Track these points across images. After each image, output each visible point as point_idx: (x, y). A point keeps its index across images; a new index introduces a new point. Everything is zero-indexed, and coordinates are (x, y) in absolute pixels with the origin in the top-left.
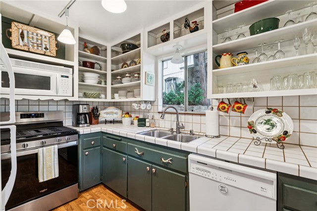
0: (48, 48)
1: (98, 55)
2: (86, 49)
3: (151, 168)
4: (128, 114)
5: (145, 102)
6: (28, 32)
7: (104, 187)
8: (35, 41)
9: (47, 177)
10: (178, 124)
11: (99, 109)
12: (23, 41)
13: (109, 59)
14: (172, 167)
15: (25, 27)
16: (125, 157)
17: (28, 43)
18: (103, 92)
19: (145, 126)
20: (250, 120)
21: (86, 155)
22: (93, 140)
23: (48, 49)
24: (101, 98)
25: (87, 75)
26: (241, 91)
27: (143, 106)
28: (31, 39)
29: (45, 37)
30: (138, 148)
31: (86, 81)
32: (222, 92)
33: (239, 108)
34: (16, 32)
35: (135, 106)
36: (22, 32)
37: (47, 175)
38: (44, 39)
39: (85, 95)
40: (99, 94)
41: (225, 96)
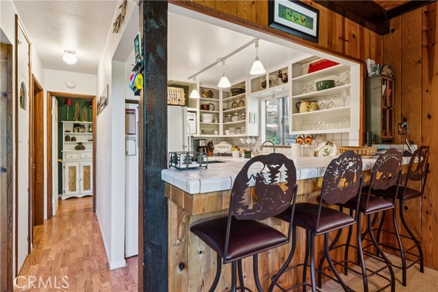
1: (211, 97)
2: (204, 95)
4: (237, 147)
5: (251, 137)
6: (169, 91)
11: (213, 144)
13: (221, 100)
17: (170, 98)
18: (216, 129)
19: (250, 157)
20: (315, 150)
23: (180, 101)
24: (215, 134)
25: (204, 116)
27: (248, 141)
28: (171, 95)
31: (204, 121)
33: (309, 141)
38: (178, 94)
40: (213, 131)
41: (302, 133)
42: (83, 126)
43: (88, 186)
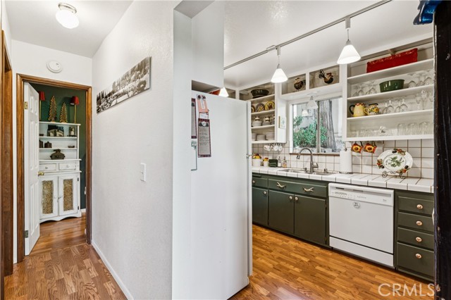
3: (294, 197)
4: (258, 155)
5: (277, 144)
10: (312, 164)
14: (313, 194)
16: (266, 191)
19: (277, 166)
20: (379, 158)
26: (372, 135)
27: (276, 148)
30: (280, 183)
32: (355, 136)
33: (370, 149)
35: (268, 148)
41: (358, 139)
42: (61, 129)
43: (69, 205)
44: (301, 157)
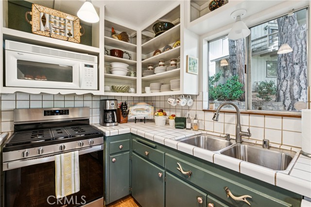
0: (72, 33)
2: (114, 35)
3: (206, 201)
4: (161, 111)
5: (186, 96)
6: (50, 15)
7: (133, 202)
8: (57, 26)
9: (66, 192)
10: (238, 129)
11: (128, 105)
12: (44, 25)
13: (139, 45)
15: (47, 10)
16: (161, 172)
17: (50, 28)
18: (132, 86)
19: (185, 127)
21: (114, 162)
22: (120, 144)
23: (71, 35)
24: (130, 92)
25: (115, 65)
27: (183, 102)
28: (53, 24)
29: (69, 22)
30: (182, 164)
31: (114, 72)
34: (37, 15)
35: (172, 101)
36: (44, 15)
37: (65, 190)
38: (67, 24)
39: (113, 89)
40: (128, 88)
44: (221, 115)
